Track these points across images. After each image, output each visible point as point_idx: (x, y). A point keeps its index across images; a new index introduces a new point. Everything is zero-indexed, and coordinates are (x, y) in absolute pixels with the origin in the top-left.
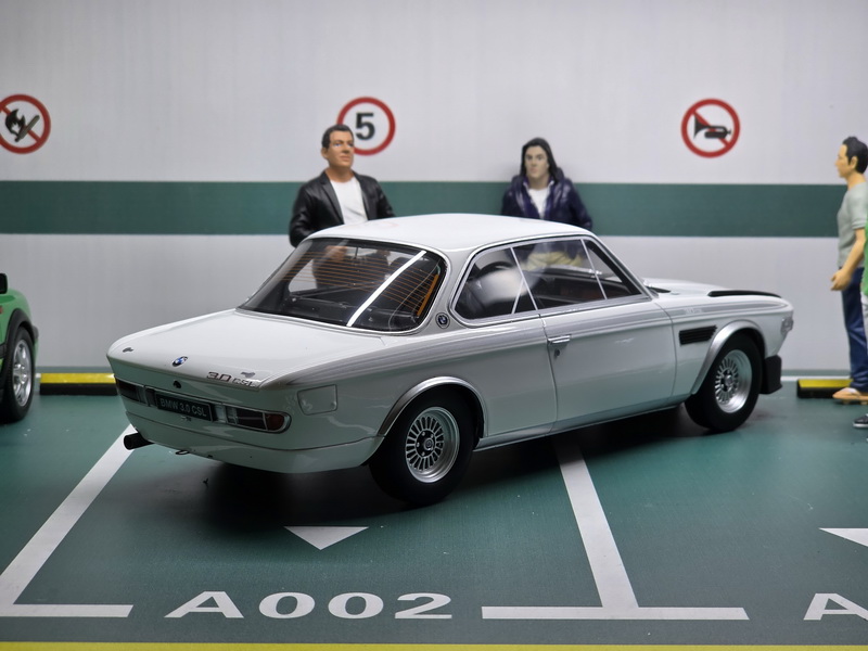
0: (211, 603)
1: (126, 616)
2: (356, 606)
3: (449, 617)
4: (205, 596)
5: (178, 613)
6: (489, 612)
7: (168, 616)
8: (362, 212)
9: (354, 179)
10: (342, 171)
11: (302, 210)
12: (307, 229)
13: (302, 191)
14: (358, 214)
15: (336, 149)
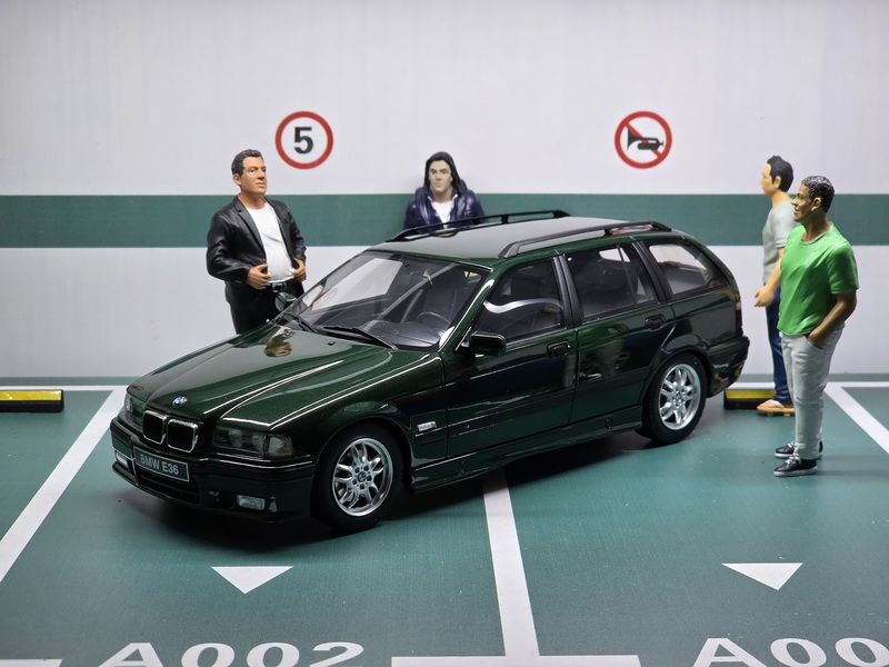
8: (280, 238)
9: (267, 205)
10: (256, 198)
11: (220, 238)
12: (226, 257)
13: (216, 218)
14: (277, 241)
15: (251, 175)
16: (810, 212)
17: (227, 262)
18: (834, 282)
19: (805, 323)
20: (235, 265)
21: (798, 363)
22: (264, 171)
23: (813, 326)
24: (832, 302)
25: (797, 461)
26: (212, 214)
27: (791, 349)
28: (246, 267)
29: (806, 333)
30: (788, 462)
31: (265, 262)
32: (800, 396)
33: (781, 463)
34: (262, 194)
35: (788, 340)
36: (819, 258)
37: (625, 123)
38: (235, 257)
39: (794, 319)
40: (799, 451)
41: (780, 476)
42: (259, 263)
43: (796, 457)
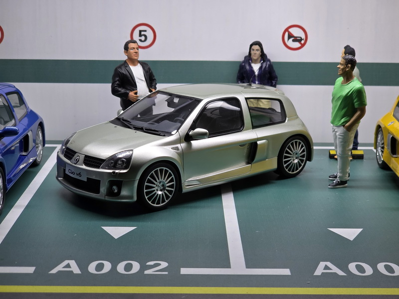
0: (68, 266)
1: (32, 272)
2: (128, 267)
3: (167, 273)
4: (66, 262)
5: (54, 271)
6: (184, 271)
7: (50, 272)
8: (144, 79)
9: (139, 64)
10: (134, 62)
11: (117, 79)
12: (120, 87)
13: (116, 70)
14: (142, 80)
15: (132, 51)
16: (346, 71)
17: (120, 89)
18: (356, 102)
19: (343, 120)
20: (122, 91)
21: (339, 138)
22: (138, 49)
23: (346, 122)
24: (355, 111)
25: (339, 182)
26: (114, 68)
27: (336, 132)
28: (128, 92)
29: (343, 125)
30: (334, 182)
31: (137, 90)
32: (340, 153)
33: (331, 182)
34: (137, 59)
35: (335, 128)
36: (350, 91)
37: (287, 30)
38: (124, 87)
39: (338, 119)
40: (339, 177)
41: (331, 188)
42: (134, 90)
43: (338, 179)
